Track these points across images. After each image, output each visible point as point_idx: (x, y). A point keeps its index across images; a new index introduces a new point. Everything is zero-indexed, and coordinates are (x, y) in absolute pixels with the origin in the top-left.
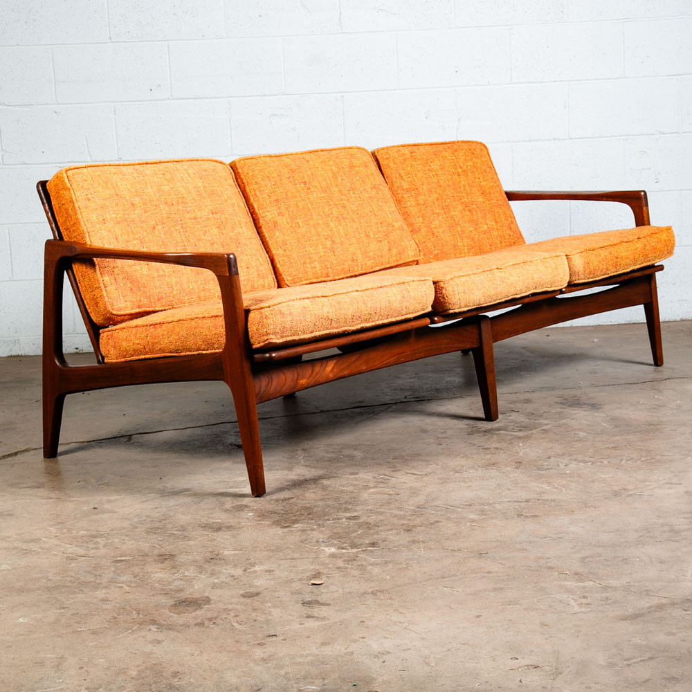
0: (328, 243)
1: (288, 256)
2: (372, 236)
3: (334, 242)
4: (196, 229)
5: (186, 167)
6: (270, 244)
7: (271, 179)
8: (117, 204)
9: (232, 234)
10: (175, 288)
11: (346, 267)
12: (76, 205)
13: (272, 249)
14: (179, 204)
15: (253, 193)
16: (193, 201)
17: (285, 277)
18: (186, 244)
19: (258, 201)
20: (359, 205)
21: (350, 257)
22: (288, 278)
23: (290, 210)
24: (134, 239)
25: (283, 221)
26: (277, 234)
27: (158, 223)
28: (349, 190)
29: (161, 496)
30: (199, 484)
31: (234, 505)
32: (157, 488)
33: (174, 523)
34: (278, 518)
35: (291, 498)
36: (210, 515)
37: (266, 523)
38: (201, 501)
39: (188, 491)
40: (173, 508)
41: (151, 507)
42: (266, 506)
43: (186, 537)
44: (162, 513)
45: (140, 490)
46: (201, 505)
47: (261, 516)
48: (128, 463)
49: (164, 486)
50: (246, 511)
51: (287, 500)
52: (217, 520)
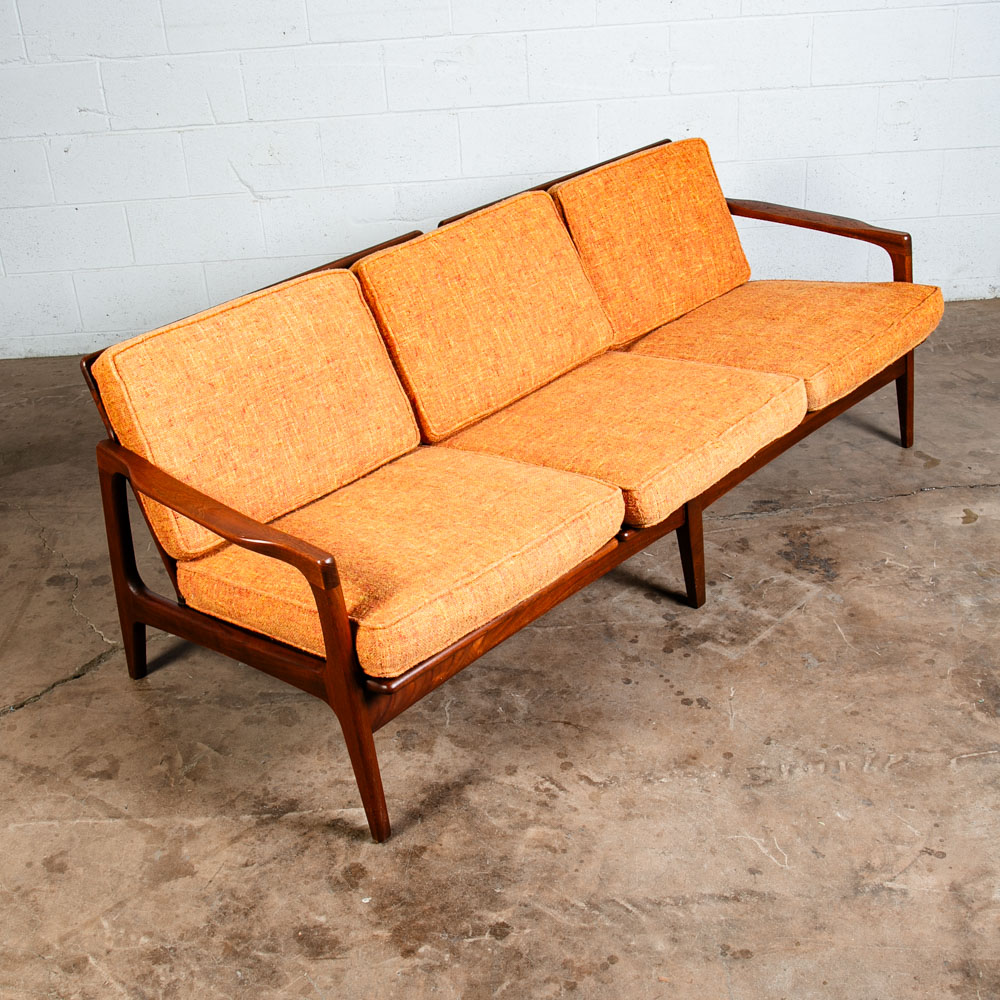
0: (490, 361)
1: (435, 394)
2: (550, 331)
3: (497, 356)
4: (305, 393)
5: (289, 299)
6: (411, 381)
7: (412, 284)
8: (188, 392)
9: (356, 384)
10: (276, 491)
11: (515, 387)
12: (130, 407)
13: (413, 387)
14: (279, 363)
15: (386, 310)
16: (299, 353)
17: (430, 424)
18: (290, 420)
19: (394, 320)
20: (533, 289)
21: (519, 372)
22: (435, 425)
23: (438, 325)
24: (215, 437)
25: (427, 345)
26: (420, 364)
27: (250, 402)
28: (520, 271)
29: (257, 823)
30: (309, 786)
31: (347, 865)
32: (256, 793)
33: (264, 921)
34: (401, 918)
35: (423, 849)
36: (313, 897)
37: (384, 933)
38: (307, 848)
39: (293, 810)
40: (269, 866)
41: (241, 859)
42: (388, 875)
43: (274, 972)
44: (251, 883)
45: (233, 801)
46: (305, 859)
47: (380, 909)
48: (229, 707)
49: (265, 789)
50: (361, 890)
51: (417, 856)
52: (321, 915)
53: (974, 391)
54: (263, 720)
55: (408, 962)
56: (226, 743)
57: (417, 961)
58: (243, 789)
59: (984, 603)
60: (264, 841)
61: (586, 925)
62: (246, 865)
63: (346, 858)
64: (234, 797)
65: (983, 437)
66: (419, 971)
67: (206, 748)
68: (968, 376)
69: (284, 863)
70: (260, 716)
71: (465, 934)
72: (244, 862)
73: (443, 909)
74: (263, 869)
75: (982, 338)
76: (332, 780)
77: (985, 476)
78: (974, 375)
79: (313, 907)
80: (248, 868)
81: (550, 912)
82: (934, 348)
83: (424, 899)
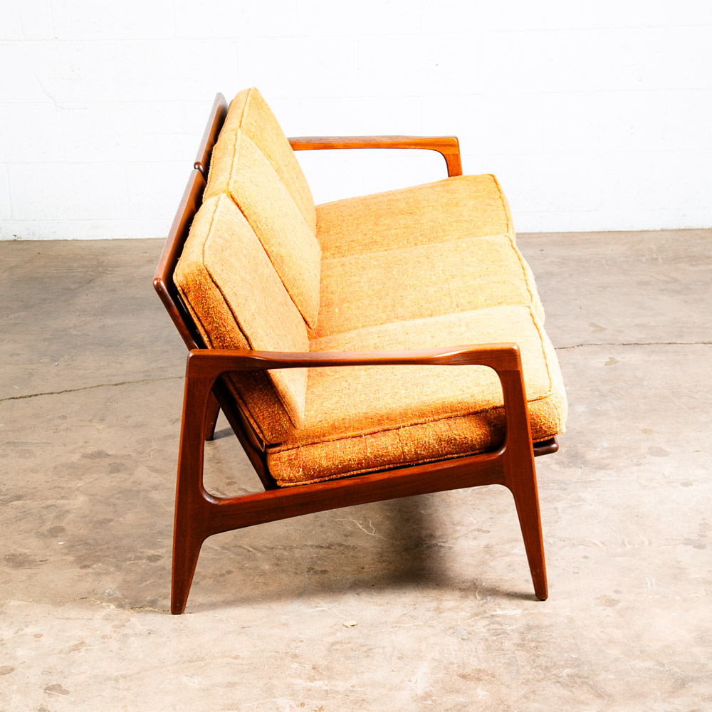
30: (34, 489)
31: (52, 526)
34: (84, 551)
35: (111, 520)
36: (23, 541)
37: (70, 558)
38: (24, 518)
39: (19, 500)
42: (81, 532)
46: (22, 524)
47: (70, 548)
50: (59, 538)
51: (106, 524)
52: (26, 549)
53: (663, 287)
54: (7, 455)
55: (84, 571)
57: (91, 571)
63: (52, 523)
65: (652, 316)
66: (90, 575)
69: (5, 525)
70: (5, 453)
71: (129, 559)
73: (116, 548)
75: (692, 254)
77: (639, 339)
78: (670, 277)
79: (21, 546)
82: (647, 260)
83: (104, 543)
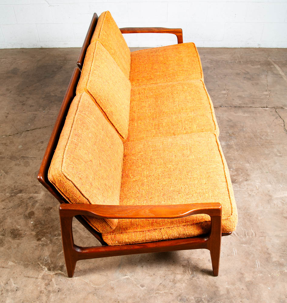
29: (10, 196)
30: (27, 186)
31: (30, 211)
32: (12, 187)
33: (4, 226)
34: (40, 229)
35: (51, 208)
36: (19, 220)
37: (34, 233)
38: (21, 205)
39: (21, 193)
40: (9, 210)
41: (3, 207)
42: (40, 215)
43: (2, 242)
44: (4, 214)
45: (6, 189)
46: (19, 208)
47: (35, 225)
48: (12, 160)
49: (15, 186)
50: (32, 219)
51: (49, 210)
52: (19, 226)
53: (244, 76)
54: (20, 164)
55: (38, 242)
56: (9, 171)
57: (41, 242)
58: (9, 185)
59: (228, 144)
60: (10, 202)
61: (88, 236)
62: (4, 209)
63: (30, 209)
64: (6, 188)
65: (243, 91)
66: (40, 245)
67: (3, 172)
68: (244, 71)
69: (14, 209)
70: (20, 163)
71: (55, 235)
72: (3, 208)
73: (52, 227)
74: (8, 210)
75: (252, 60)
76: (33, 184)
77: (240, 104)
78: (246, 71)
79: (18, 223)
80: (4, 210)
81: (80, 231)
82: (238, 62)
83: (47, 224)
